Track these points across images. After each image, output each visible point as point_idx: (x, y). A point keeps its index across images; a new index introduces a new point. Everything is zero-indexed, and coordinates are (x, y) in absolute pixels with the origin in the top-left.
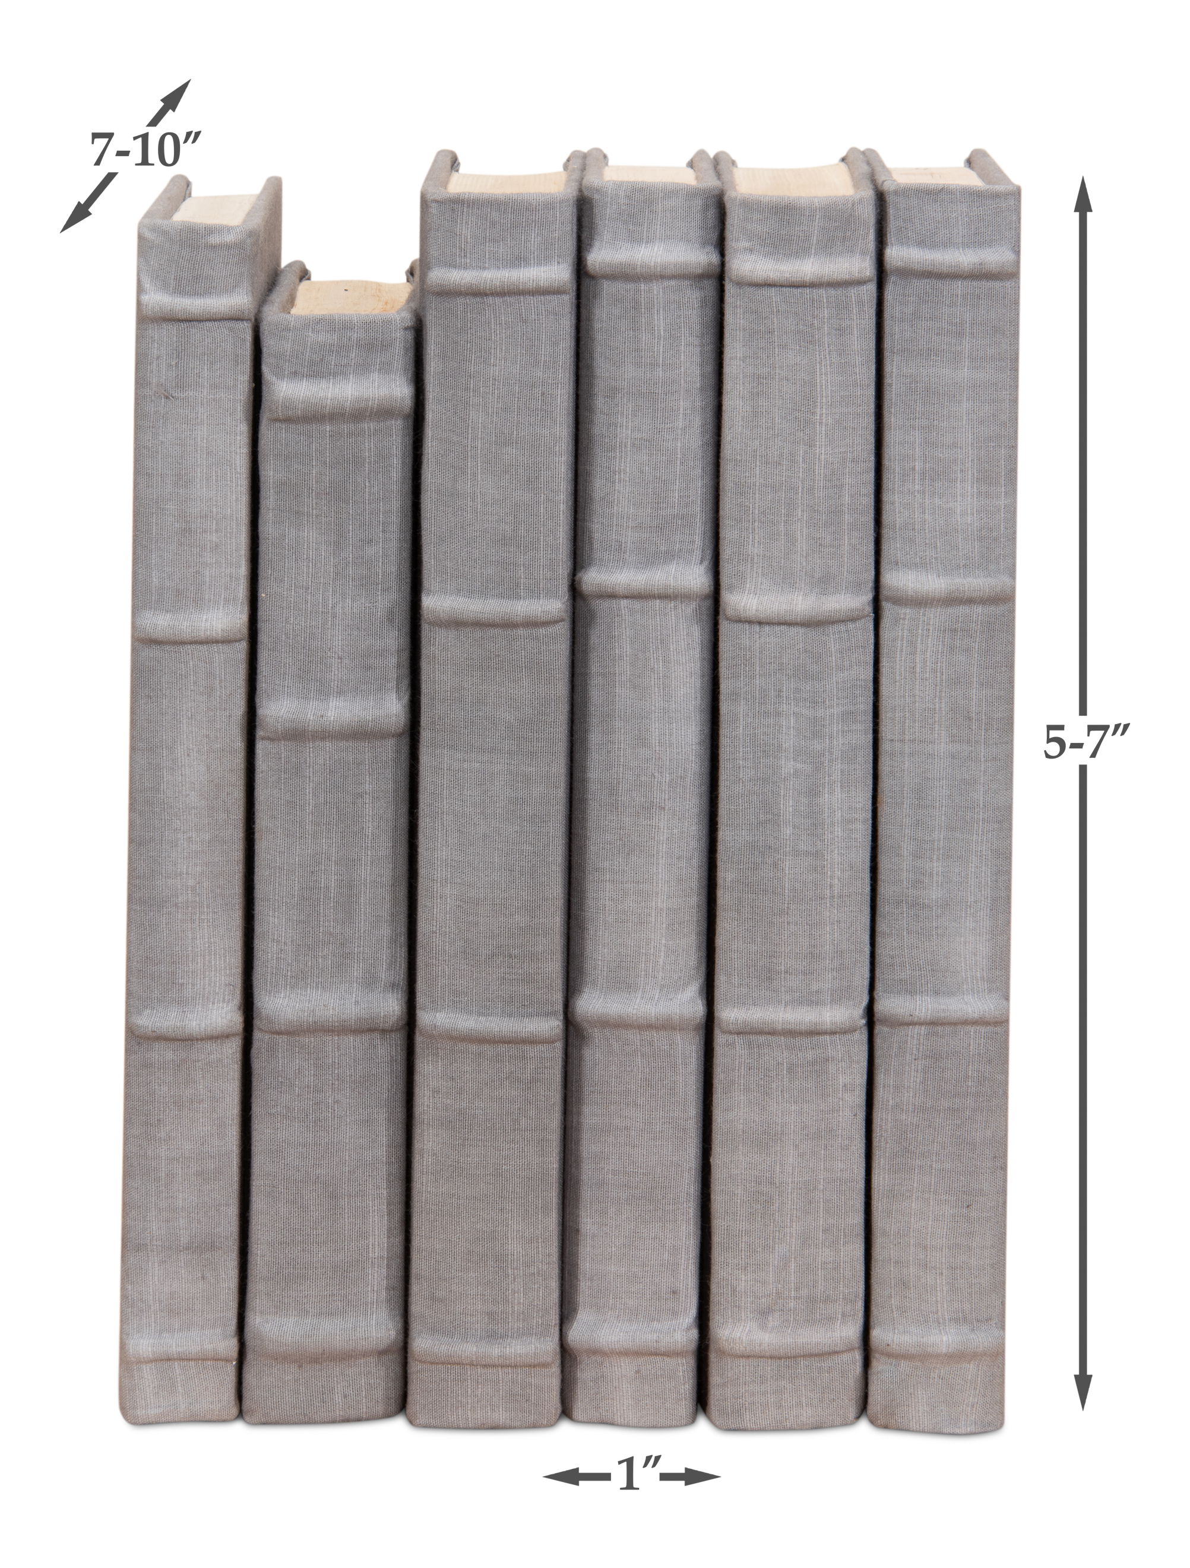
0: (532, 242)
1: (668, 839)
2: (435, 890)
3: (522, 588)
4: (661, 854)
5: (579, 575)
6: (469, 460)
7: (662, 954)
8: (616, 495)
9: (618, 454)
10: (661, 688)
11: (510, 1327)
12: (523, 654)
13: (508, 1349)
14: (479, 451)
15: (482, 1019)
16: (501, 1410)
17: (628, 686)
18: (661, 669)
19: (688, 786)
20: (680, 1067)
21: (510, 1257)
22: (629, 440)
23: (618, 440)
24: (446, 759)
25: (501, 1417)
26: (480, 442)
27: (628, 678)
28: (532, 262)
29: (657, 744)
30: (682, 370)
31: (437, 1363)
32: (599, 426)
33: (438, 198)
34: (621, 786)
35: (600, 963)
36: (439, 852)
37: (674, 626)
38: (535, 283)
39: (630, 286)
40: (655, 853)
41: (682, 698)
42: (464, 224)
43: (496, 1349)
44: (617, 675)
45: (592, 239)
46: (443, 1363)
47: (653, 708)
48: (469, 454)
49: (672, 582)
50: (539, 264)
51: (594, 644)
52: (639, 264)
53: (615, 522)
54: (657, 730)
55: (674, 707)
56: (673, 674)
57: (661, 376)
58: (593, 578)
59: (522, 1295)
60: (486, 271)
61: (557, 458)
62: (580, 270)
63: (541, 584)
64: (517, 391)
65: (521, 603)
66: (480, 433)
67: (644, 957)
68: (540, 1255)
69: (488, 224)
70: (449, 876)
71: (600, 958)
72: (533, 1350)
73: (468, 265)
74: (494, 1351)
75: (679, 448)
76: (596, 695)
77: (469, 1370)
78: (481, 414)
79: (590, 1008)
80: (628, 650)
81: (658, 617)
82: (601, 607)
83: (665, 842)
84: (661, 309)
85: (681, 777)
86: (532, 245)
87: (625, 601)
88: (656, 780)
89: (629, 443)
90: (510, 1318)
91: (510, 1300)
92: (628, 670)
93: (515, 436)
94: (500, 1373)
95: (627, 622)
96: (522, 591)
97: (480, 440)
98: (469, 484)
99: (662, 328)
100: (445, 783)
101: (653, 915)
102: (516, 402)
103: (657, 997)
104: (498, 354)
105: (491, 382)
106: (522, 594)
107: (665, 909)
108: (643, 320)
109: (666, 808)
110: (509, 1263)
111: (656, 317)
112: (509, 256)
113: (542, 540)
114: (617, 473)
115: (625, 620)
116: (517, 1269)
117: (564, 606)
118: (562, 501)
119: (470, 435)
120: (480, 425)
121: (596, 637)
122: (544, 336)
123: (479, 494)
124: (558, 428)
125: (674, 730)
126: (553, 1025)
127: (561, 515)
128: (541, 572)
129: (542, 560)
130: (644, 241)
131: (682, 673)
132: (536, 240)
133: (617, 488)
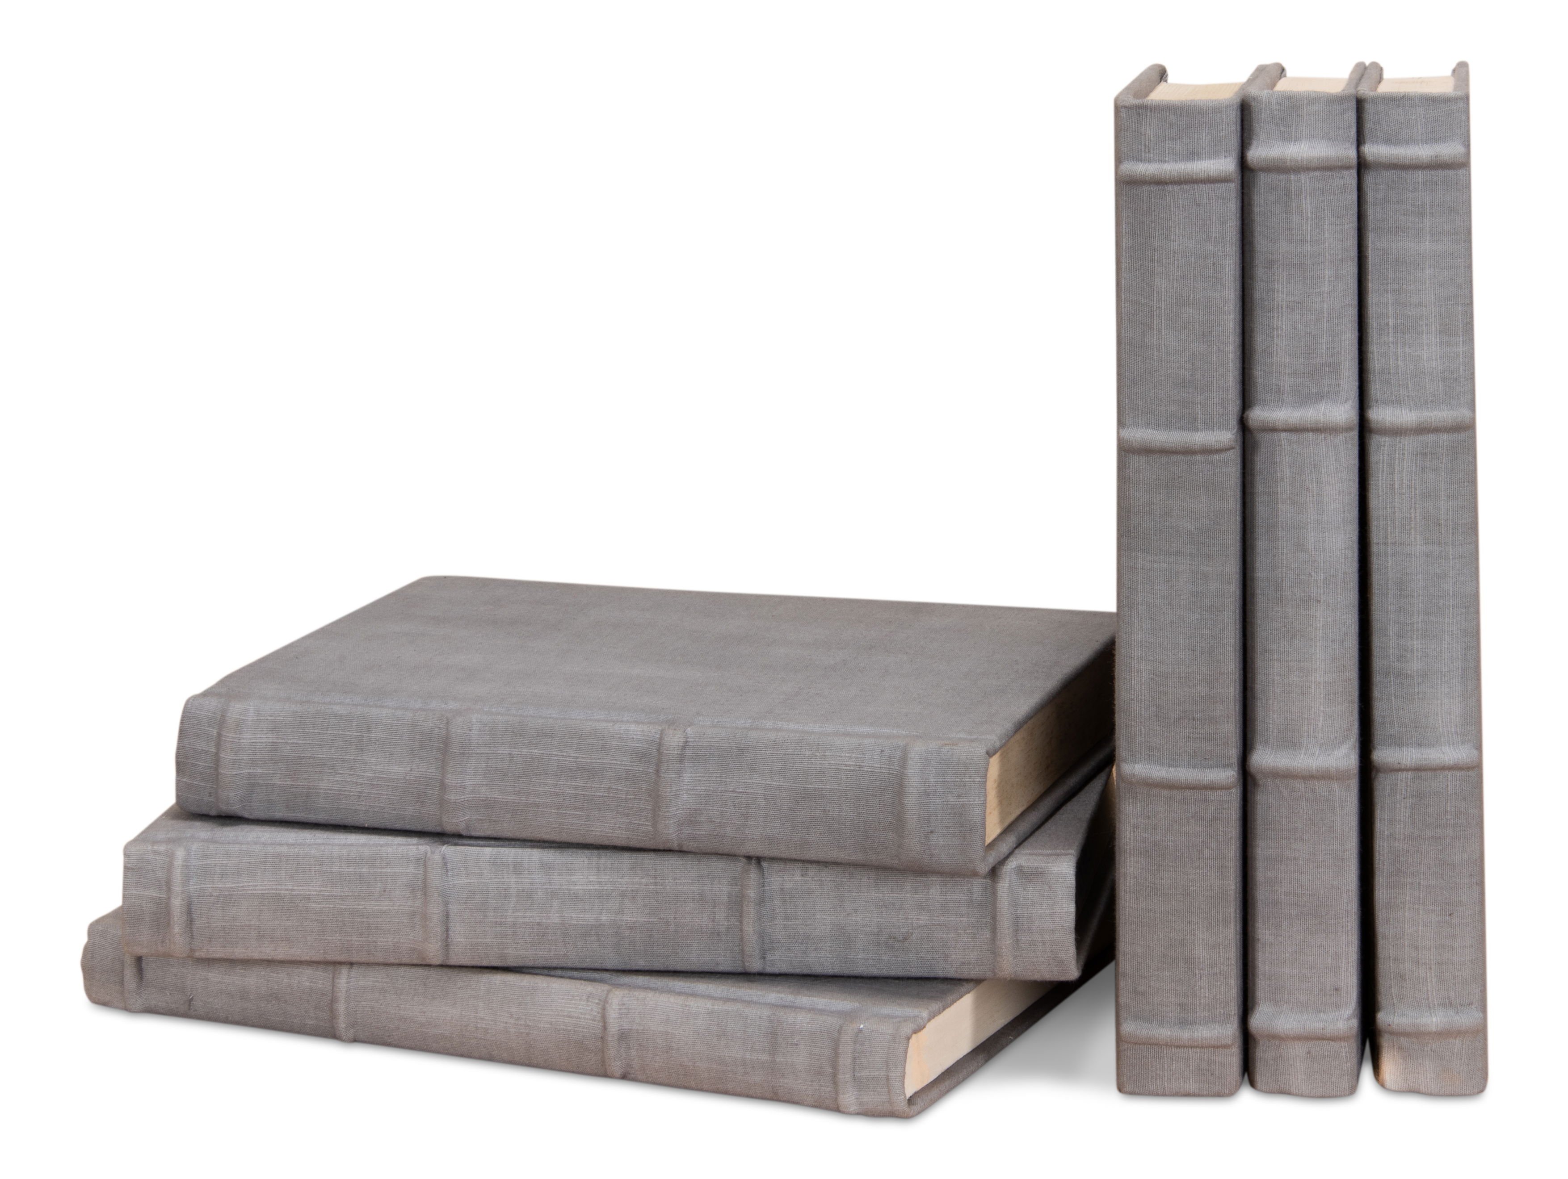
0: (1204, 140)
1: (1323, 626)
2: (1133, 665)
3: (1199, 422)
4: (1318, 638)
5: (1247, 413)
6: (1155, 318)
7: (1321, 718)
8: (1275, 348)
9: (1275, 314)
10: (1315, 504)
11: (1198, 1015)
12: (1201, 475)
13: (1196, 1033)
14: (1163, 311)
15: (1172, 769)
16: (1191, 1082)
17: (1288, 502)
18: (1315, 488)
19: (1339, 583)
20: (1338, 810)
21: (1197, 960)
22: (1284, 303)
23: (1276, 303)
24: (1140, 560)
25: (1192, 1087)
26: (1163, 304)
27: (1288, 496)
28: (1204, 156)
29: (1313, 549)
30: (1327, 245)
31: (1140, 1044)
32: (1259, 292)
33: (1127, 104)
34: (1284, 583)
35: (1271, 726)
36: (1135, 635)
37: (1324, 454)
38: (1206, 174)
39: (1283, 177)
40: (1313, 638)
41: (1332, 512)
42: (1148, 126)
43: (1187, 1033)
44: (1279, 493)
45: (1250, 139)
46: (1144, 1044)
47: (1309, 520)
48: (1155, 313)
49: (1321, 418)
50: (1210, 158)
51: (1260, 469)
52: (1289, 158)
53: (1274, 369)
54: (1312, 538)
55: (1326, 519)
56: (1325, 493)
57: (1309, 250)
58: (1258, 415)
59: (1207, 990)
60: (1166, 164)
61: (1227, 316)
62: (1243, 165)
63: (1215, 418)
64: (1193, 262)
65: (1199, 434)
66: (1163, 296)
67: (1306, 721)
68: (1222, 959)
69: (1168, 125)
70: (1144, 654)
71: (1271, 722)
72: (1217, 1035)
73: (1152, 159)
74: (1185, 1035)
75: (1325, 309)
76: (1261, 509)
77: (1165, 1049)
78: (1164, 281)
79: (1264, 762)
80: (1288, 473)
81: (1311, 446)
82: (1264, 439)
83: (1321, 628)
84: (1308, 195)
85: (1333, 575)
86: (1204, 143)
87: (1284, 433)
88: (1313, 578)
89: (1284, 305)
90: (1198, 1008)
91: (1198, 994)
92: (1288, 489)
93: (1191, 298)
94: (1190, 1053)
95: (1286, 451)
96: (1199, 424)
97: (1163, 302)
98: (1155, 337)
99: (1309, 211)
100: (1139, 580)
101: (1313, 687)
102: (1192, 271)
103: (1317, 753)
104: (1177, 232)
105: (1172, 255)
106: (1199, 427)
107: (1322, 682)
108: (1294, 205)
109: (1322, 601)
110: (1197, 964)
111: (1304, 202)
112: (1185, 152)
113: (1215, 383)
114: (1275, 330)
115: (1285, 449)
116: (1203, 970)
117: (1234, 437)
118: (1231, 352)
119: (1155, 298)
120: (1163, 290)
121: (1260, 462)
122: (1214, 217)
123: (1163, 346)
124: (1227, 292)
125: (1327, 537)
126: (1229, 775)
127: (1230, 363)
128: (1215, 409)
129: (1215, 400)
130: (1293, 139)
131: (1332, 492)
132: (1207, 138)
133: (1275, 342)
